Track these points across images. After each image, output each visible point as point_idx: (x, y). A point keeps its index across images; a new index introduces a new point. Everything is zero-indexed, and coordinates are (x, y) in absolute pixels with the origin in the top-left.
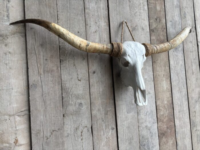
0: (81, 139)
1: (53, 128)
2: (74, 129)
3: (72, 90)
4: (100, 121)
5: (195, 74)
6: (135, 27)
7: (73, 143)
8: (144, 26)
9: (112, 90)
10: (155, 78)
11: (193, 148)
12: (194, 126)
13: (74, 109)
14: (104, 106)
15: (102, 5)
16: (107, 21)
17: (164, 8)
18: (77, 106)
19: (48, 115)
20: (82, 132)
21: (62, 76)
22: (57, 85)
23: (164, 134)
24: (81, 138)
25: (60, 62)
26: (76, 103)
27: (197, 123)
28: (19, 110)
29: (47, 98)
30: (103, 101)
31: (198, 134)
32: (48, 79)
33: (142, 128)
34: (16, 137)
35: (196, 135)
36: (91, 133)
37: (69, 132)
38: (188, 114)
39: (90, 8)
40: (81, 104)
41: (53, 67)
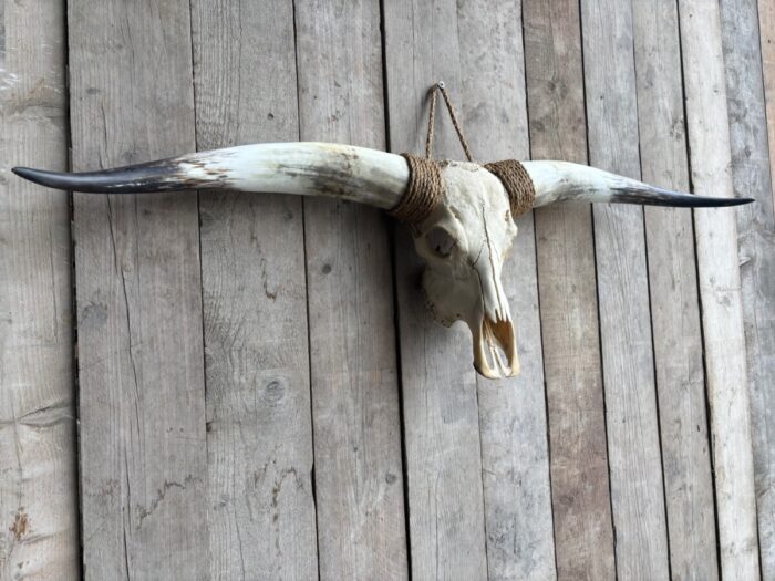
0: (272, 516)
1: (166, 473)
2: (247, 480)
3: (242, 333)
4: (344, 451)
5: (681, 288)
6: (479, 107)
7: (241, 530)
8: (508, 107)
9: (392, 336)
10: (545, 297)
11: (672, 552)
12: (677, 472)
13: (249, 403)
14: (360, 394)
15: (359, 22)
16: (378, 81)
17: (579, 46)
18: (261, 392)
19: (147, 426)
20: (275, 491)
21: (207, 280)
22: (185, 310)
23: (571, 500)
24: (274, 511)
25: (200, 224)
26: (258, 380)
27: (684, 461)
28: (34, 406)
29: (146, 358)
30: (357, 378)
31: (690, 500)
32: (151, 286)
33: (494, 478)
34: (22, 509)
35: (681, 505)
36: (311, 493)
37: (227, 489)
38: (655, 427)
39: (317, 28)
40: (274, 386)
41: (171, 242)
